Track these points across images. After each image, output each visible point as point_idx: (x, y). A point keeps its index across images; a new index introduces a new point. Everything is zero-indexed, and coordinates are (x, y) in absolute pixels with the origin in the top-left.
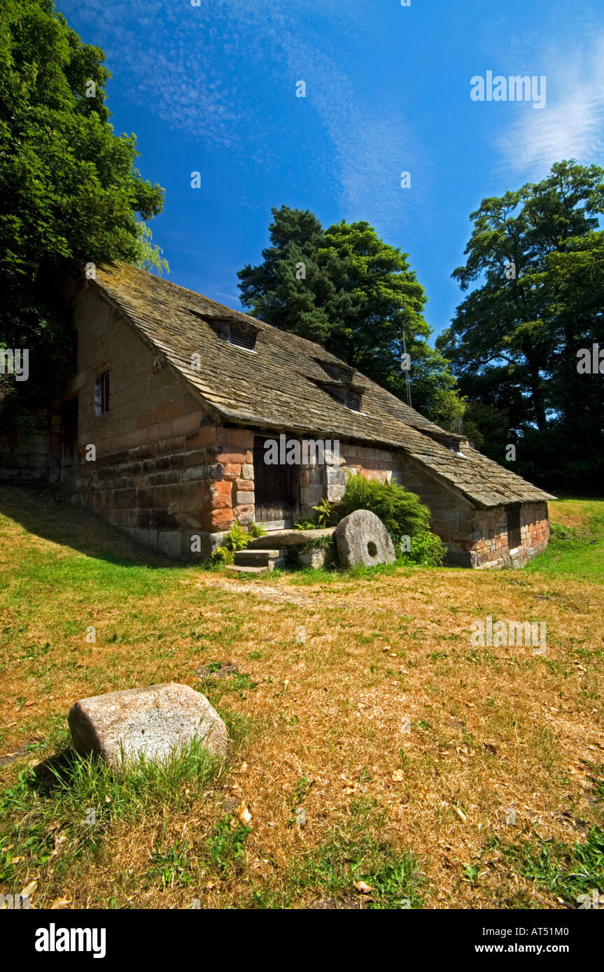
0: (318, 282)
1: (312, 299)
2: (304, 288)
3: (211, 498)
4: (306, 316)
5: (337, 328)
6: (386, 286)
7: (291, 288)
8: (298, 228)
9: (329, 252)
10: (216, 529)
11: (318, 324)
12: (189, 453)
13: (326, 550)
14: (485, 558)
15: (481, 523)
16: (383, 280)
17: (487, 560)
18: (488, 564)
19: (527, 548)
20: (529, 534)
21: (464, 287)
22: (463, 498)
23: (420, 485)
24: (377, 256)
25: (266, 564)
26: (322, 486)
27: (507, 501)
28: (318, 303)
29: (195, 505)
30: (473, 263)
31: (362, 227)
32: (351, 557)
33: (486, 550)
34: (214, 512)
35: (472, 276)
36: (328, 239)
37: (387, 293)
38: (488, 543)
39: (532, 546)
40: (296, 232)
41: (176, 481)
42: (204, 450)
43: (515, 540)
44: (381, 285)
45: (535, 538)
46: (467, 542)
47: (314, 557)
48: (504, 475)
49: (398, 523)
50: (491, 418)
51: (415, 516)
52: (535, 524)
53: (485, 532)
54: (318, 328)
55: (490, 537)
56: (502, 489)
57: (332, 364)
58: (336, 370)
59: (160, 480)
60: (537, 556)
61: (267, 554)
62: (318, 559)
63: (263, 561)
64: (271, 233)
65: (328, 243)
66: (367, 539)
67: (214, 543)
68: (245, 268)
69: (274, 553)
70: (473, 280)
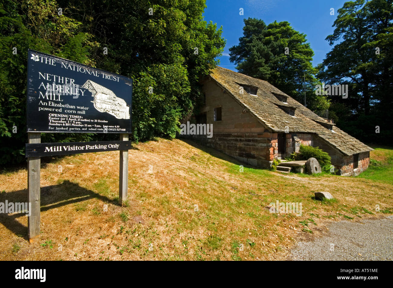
0: (266, 53)
1: (264, 61)
2: (261, 57)
3: (270, 152)
4: (261, 69)
5: (274, 72)
6: (296, 52)
7: (256, 58)
8: (256, 28)
9: (270, 38)
10: (271, 160)
11: (266, 72)
12: (260, 139)
13: (304, 168)
14: (345, 172)
15: (345, 160)
16: (295, 50)
17: (346, 172)
18: (346, 174)
19: (360, 169)
20: (361, 164)
21: (331, 44)
22: (339, 152)
23: (322, 146)
24: (292, 38)
25: (288, 171)
26: (293, 148)
27: (355, 153)
28: (266, 63)
29: (263, 153)
30: (337, 32)
31: (284, 24)
32: (312, 171)
33: (346, 169)
34: (270, 156)
35: (336, 38)
36: (269, 32)
37: (297, 56)
38: (346, 167)
39: (362, 168)
40: (255, 30)
41: (255, 146)
42: (266, 139)
43: (356, 166)
44: (294, 52)
45: (363, 165)
46: (339, 166)
47: (301, 170)
48: (351, 140)
49: (322, 161)
50: (343, 109)
51: (327, 159)
52: (364, 160)
53: (346, 163)
54: (266, 74)
55: (347, 165)
56: (352, 148)
57: (279, 95)
58: (281, 97)
59: (248, 145)
60: (364, 172)
61: (288, 169)
62: (302, 170)
63: (287, 170)
64: (244, 31)
65: (269, 34)
66: (315, 166)
67: (271, 164)
68: (232, 47)
69: (290, 168)
70: (336, 40)
